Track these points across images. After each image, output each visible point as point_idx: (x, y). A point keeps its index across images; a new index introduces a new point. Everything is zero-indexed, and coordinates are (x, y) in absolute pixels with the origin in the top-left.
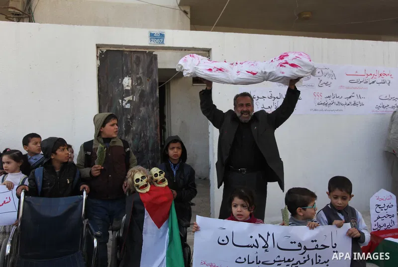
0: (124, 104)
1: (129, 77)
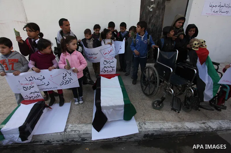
0: (150, 9)
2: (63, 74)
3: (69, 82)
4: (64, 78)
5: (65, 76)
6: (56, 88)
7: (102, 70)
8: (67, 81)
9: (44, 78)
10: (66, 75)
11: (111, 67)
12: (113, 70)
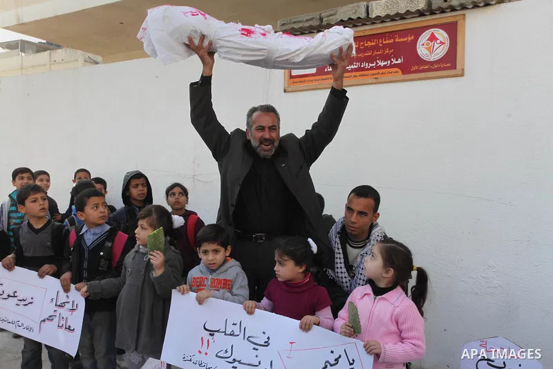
2: (333, 352)
5: (332, 362)
9: (267, 344)
10: (337, 360)
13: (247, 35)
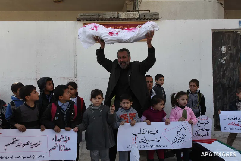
0: (222, 61)
1: (225, 46)
2: (179, 128)
3: (183, 139)
4: (178, 133)
5: (179, 131)
6: (167, 146)
7: (196, 134)
8: (181, 137)
9: (157, 132)
10: (181, 130)
11: (206, 129)
12: (208, 134)
13: (111, 35)
